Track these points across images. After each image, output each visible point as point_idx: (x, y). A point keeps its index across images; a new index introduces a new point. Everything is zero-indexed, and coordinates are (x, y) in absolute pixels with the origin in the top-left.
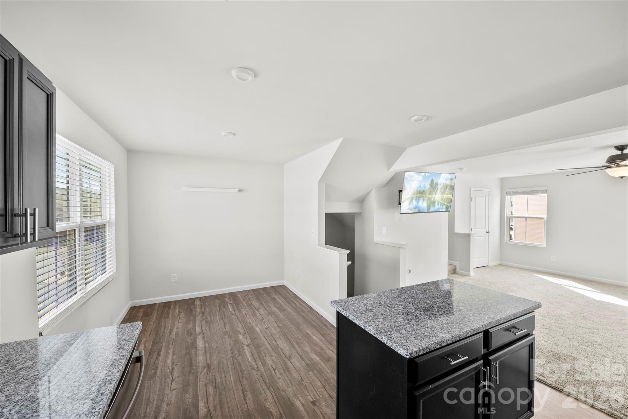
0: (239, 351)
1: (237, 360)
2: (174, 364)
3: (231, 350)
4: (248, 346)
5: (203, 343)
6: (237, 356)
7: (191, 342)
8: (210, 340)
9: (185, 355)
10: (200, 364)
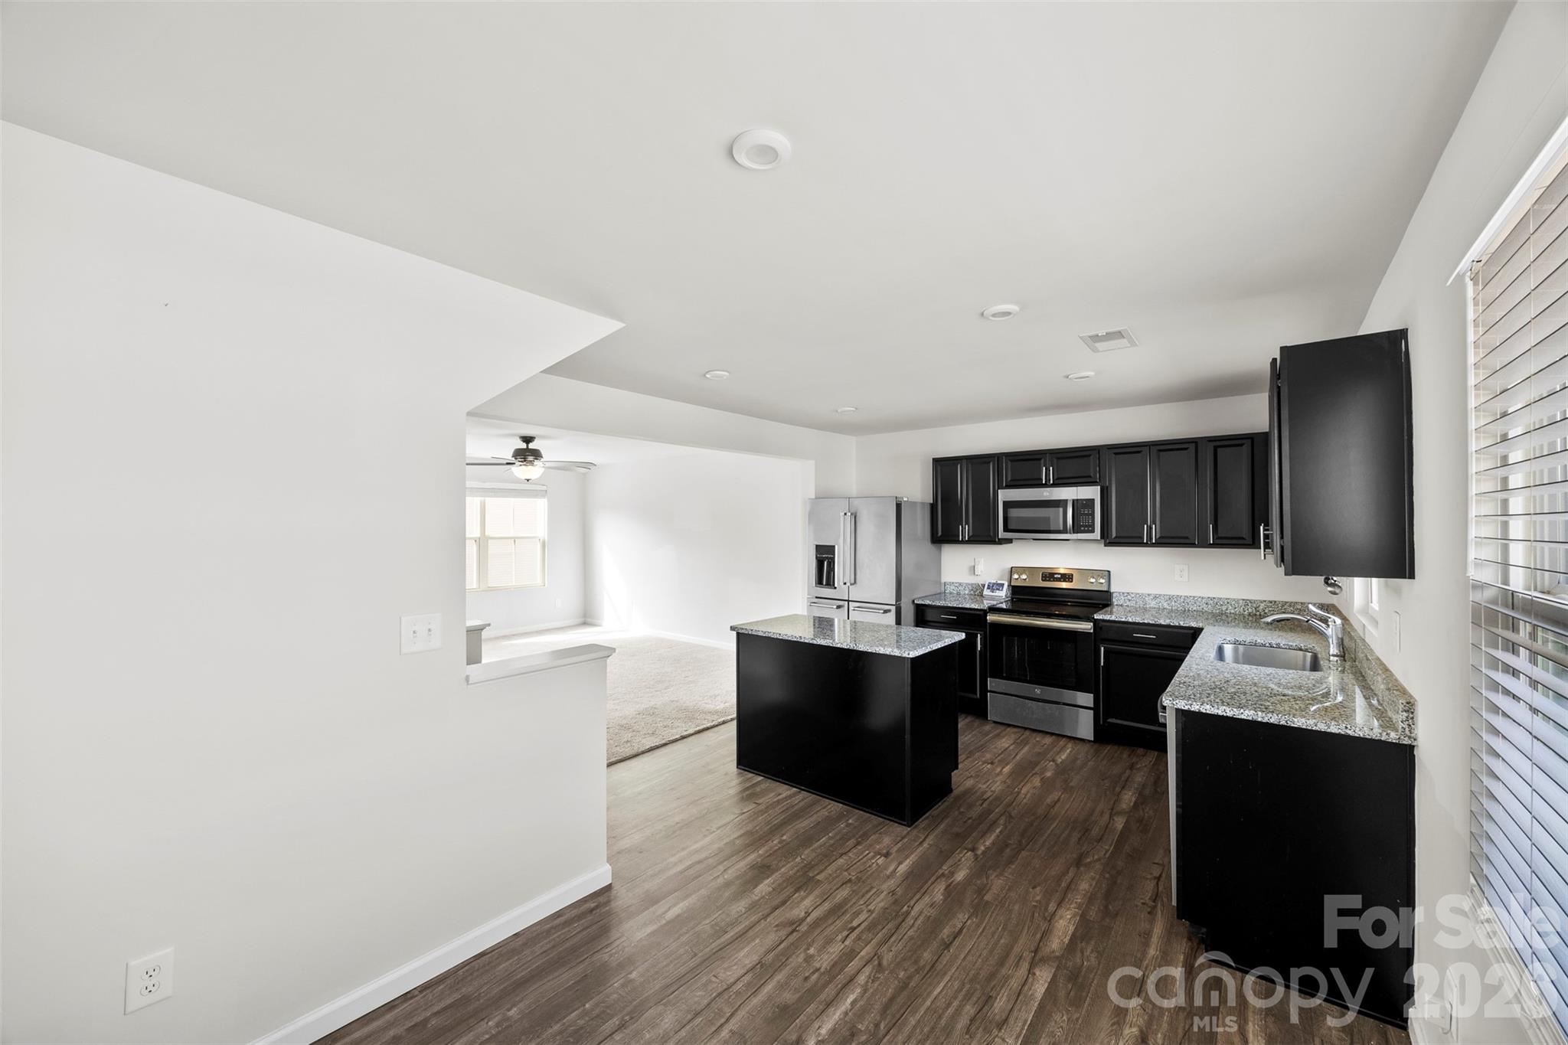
0: (1001, 851)
1: (1020, 841)
2: (1149, 910)
3: (1011, 862)
4: (973, 850)
5: (1057, 917)
6: (1014, 846)
7: (1088, 943)
8: (1036, 915)
9: (1117, 915)
10: (1092, 874)
